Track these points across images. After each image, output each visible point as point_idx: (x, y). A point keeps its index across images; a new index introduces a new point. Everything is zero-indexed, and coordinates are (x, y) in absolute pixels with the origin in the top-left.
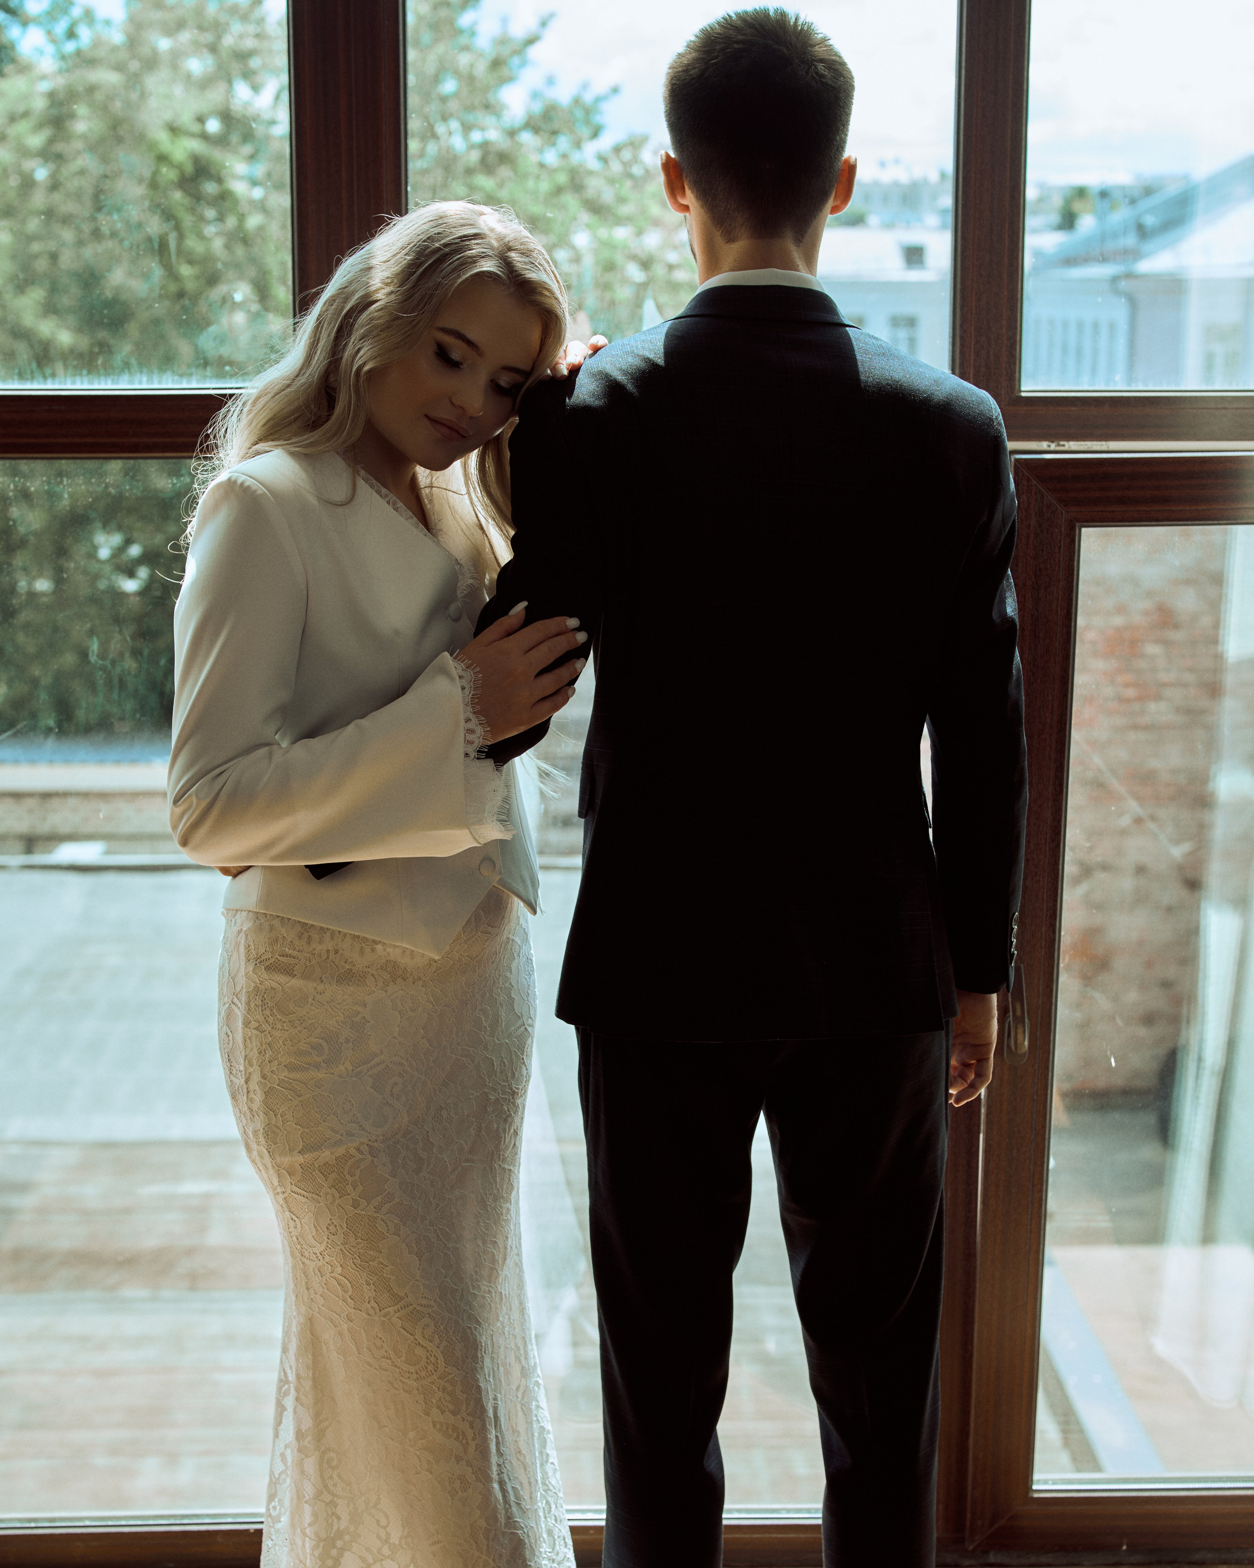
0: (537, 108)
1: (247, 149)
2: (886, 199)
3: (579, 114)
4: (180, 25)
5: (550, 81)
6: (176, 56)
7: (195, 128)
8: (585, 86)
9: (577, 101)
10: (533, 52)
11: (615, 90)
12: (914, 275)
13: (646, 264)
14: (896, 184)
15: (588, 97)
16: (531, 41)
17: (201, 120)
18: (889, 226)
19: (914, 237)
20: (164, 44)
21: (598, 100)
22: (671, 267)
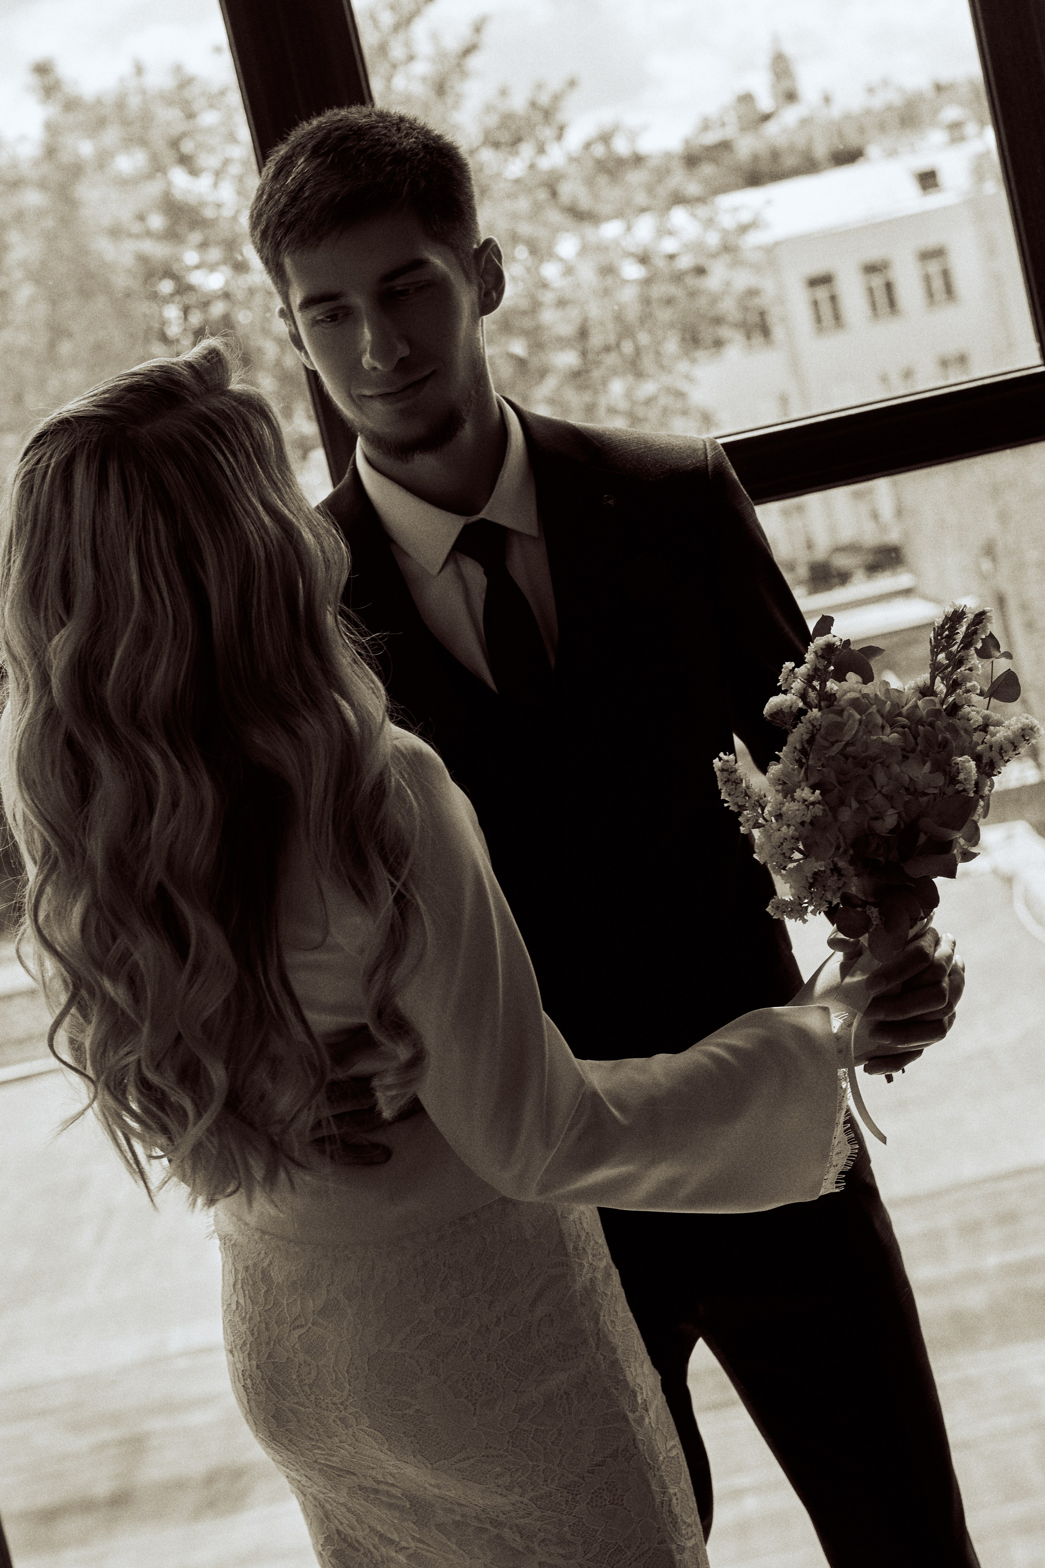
0: (492, 121)
1: (196, 237)
2: (882, 127)
3: (538, 117)
4: (101, 123)
5: (504, 92)
6: (103, 160)
7: (136, 228)
8: (539, 86)
9: (533, 105)
10: (474, 62)
11: (572, 84)
12: (934, 201)
13: (644, 259)
14: (889, 108)
15: (544, 99)
16: (469, 50)
17: (141, 218)
18: (892, 153)
19: (923, 163)
20: (86, 148)
21: (557, 98)
22: (672, 257)
